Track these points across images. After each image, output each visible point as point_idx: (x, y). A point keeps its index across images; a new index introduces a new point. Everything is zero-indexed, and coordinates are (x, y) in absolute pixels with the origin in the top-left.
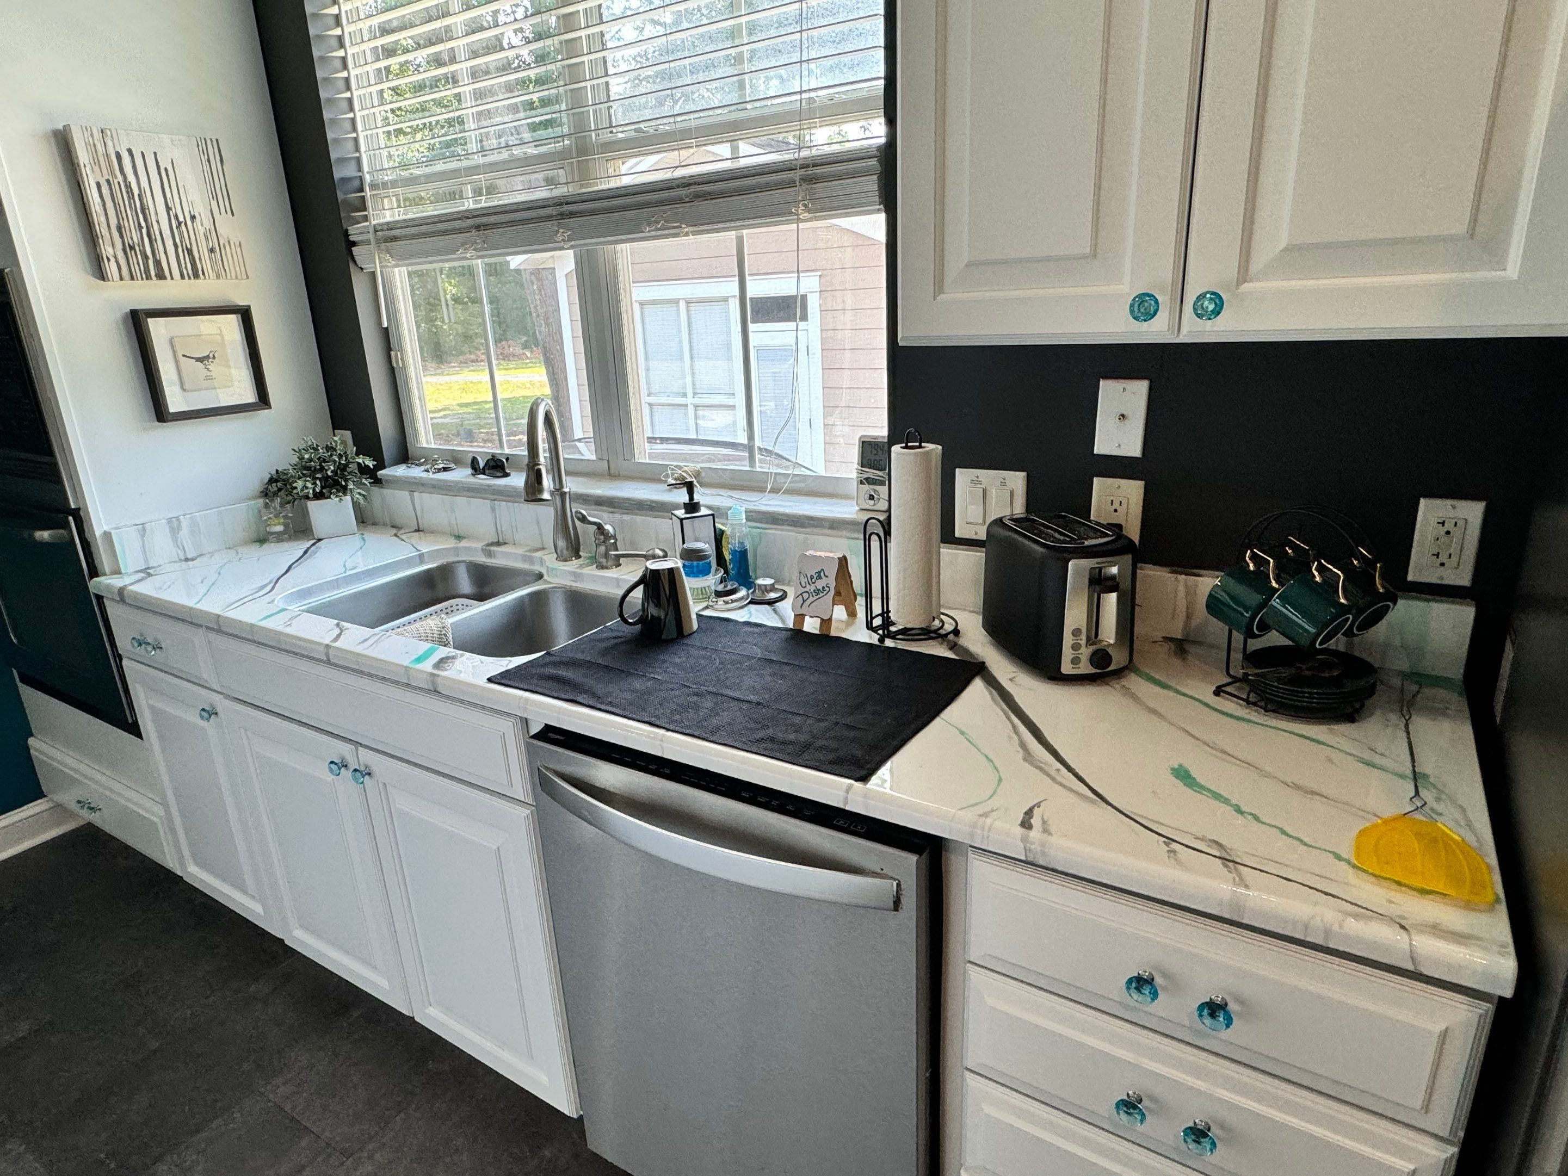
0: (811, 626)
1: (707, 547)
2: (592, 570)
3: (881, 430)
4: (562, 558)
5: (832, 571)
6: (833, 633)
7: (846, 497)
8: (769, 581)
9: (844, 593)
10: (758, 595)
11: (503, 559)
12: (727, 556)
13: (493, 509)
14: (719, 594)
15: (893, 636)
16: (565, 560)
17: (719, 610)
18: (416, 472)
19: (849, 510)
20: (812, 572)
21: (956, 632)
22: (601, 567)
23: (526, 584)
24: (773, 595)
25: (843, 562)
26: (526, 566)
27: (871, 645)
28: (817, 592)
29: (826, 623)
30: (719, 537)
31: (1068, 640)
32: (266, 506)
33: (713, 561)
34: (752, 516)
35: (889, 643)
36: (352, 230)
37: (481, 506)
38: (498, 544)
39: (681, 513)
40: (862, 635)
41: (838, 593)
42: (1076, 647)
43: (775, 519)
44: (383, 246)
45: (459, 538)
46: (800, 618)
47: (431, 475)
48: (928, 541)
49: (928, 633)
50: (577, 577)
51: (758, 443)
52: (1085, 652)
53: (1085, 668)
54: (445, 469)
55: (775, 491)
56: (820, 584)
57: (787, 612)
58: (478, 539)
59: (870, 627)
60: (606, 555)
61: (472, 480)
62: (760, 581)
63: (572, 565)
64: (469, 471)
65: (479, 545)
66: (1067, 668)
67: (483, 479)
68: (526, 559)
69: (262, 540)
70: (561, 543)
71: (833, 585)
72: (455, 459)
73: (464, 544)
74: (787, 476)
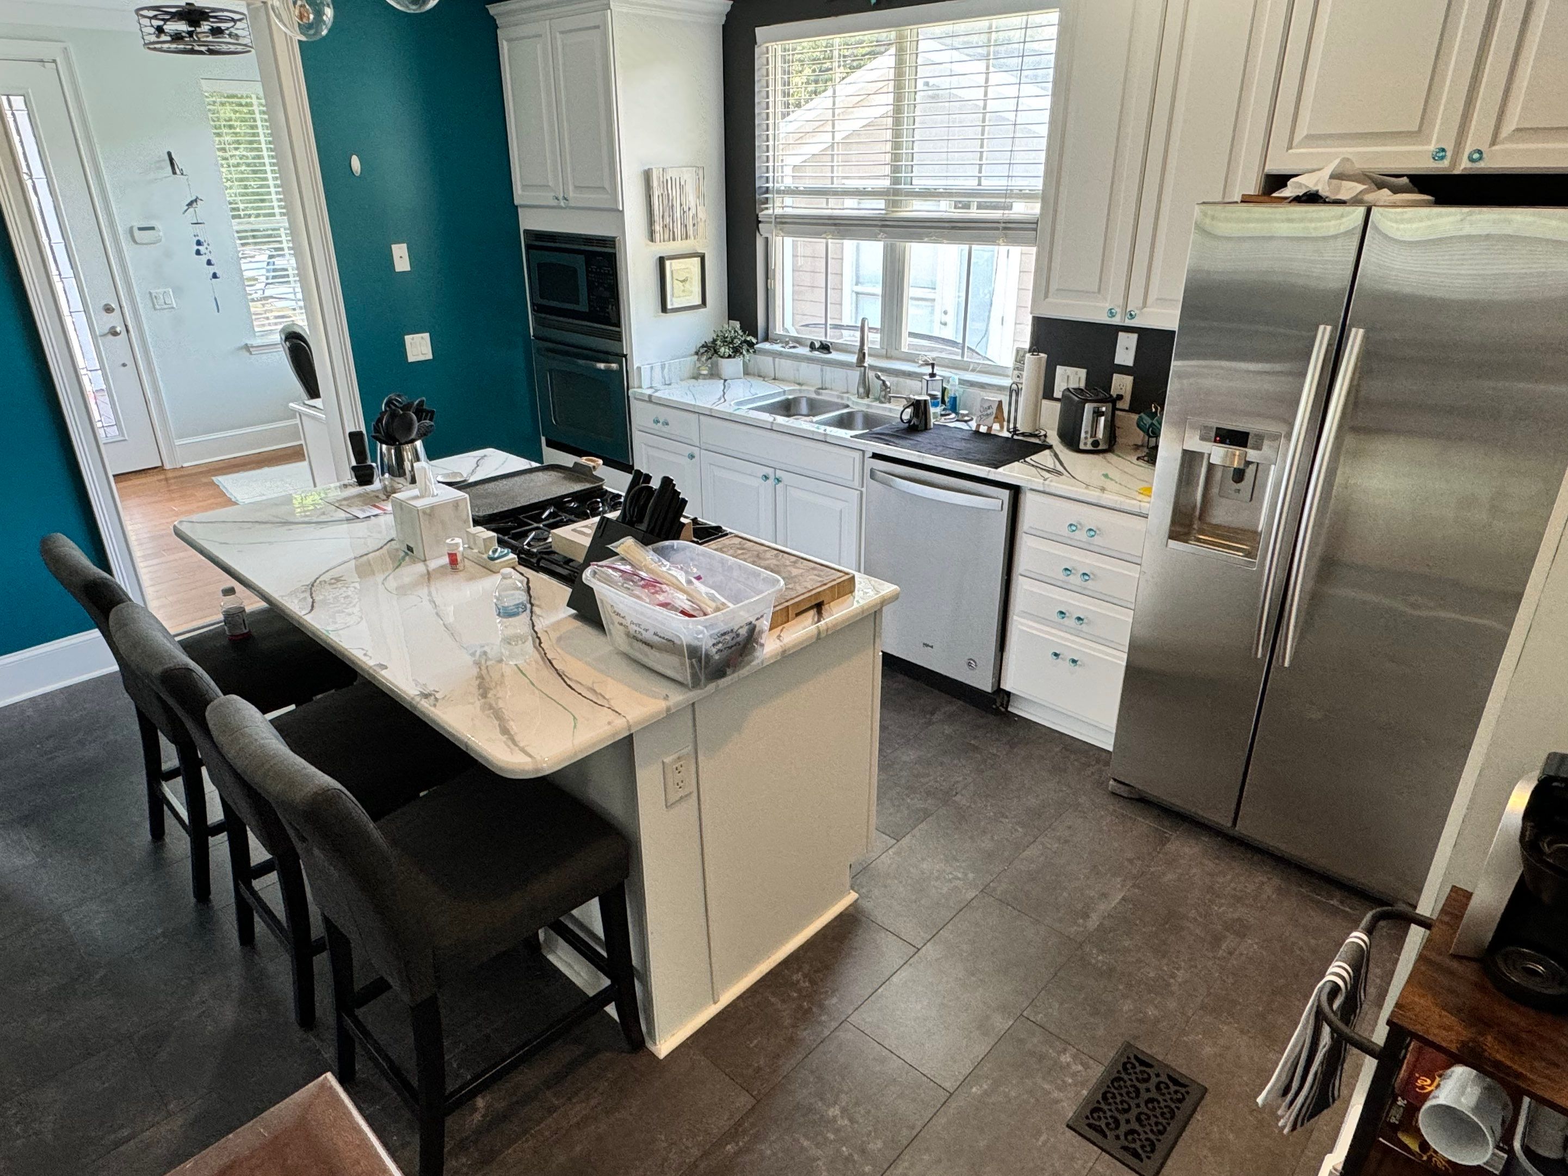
0: (983, 429)
1: (939, 394)
2: (877, 404)
3: (1027, 345)
4: (860, 397)
5: (995, 406)
6: (993, 432)
7: (1007, 376)
8: (965, 412)
9: (999, 418)
10: (960, 418)
11: (825, 396)
12: (947, 400)
13: (822, 370)
14: (942, 415)
15: (1018, 435)
16: (862, 398)
17: (942, 421)
18: (777, 347)
19: (1007, 382)
20: (986, 405)
21: (1045, 436)
22: (881, 402)
23: (838, 410)
24: (966, 418)
25: (1000, 402)
26: (839, 401)
27: (1007, 438)
28: (987, 415)
29: (990, 428)
30: (944, 390)
31: (1083, 435)
32: (699, 360)
33: (940, 400)
34: (962, 382)
35: (1015, 437)
36: (761, 214)
37: (816, 368)
38: (822, 389)
39: (927, 378)
40: (1006, 434)
41: (996, 417)
42: (1086, 438)
43: (972, 384)
44: (779, 226)
45: (799, 384)
46: (978, 426)
47: (787, 350)
48: (1037, 397)
49: (1031, 435)
50: (869, 406)
51: (967, 344)
52: (1090, 441)
53: (1089, 447)
54: (794, 347)
55: (973, 370)
56: (989, 412)
57: (973, 425)
58: (812, 386)
59: (1008, 430)
60: (885, 397)
61: (810, 354)
62: (962, 412)
63: (866, 401)
64: (808, 349)
65: (813, 389)
66: (1082, 447)
67: (816, 354)
68: (838, 397)
69: (696, 377)
70: (861, 390)
71: (995, 411)
72: (798, 342)
73: (804, 388)
74: (979, 364)
